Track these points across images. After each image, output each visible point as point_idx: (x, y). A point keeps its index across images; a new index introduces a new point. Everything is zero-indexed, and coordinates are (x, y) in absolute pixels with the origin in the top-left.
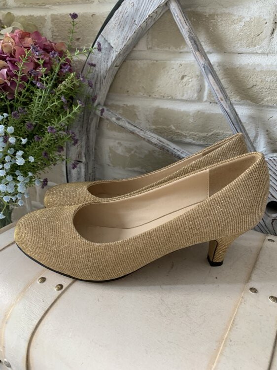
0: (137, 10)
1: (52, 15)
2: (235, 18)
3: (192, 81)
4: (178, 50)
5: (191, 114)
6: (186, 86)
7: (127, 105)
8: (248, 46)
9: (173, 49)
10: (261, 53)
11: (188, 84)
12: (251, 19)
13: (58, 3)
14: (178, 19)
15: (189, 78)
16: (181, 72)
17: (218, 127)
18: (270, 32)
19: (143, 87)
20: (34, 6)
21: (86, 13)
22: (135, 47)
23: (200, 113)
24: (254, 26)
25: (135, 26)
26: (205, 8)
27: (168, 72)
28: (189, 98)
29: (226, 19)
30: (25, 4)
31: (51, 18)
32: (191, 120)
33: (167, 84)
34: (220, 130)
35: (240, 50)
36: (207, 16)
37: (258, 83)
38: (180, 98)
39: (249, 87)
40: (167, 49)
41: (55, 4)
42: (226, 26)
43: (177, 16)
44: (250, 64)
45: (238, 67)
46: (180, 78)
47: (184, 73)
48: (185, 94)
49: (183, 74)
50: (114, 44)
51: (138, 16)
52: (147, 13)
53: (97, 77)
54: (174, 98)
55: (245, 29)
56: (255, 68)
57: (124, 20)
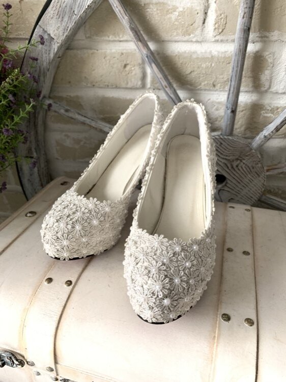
2: (169, 8)
3: (134, 69)
4: (118, 39)
6: (130, 75)
7: (70, 96)
8: (184, 35)
9: (112, 38)
10: (195, 42)
11: (132, 73)
12: (184, 9)
14: (117, 9)
15: (131, 66)
16: (123, 61)
18: (202, 22)
22: (75, 36)
24: (187, 16)
25: (75, 16)
27: (110, 61)
28: (134, 86)
29: (161, 8)
35: (177, 38)
36: (143, 5)
37: (196, 69)
38: (124, 86)
39: (188, 72)
40: (107, 38)
42: (162, 15)
43: (117, 7)
44: (187, 52)
45: (176, 55)
46: (123, 67)
47: (127, 61)
48: (130, 83)
49: (125, 63)
50: (55, 35)
51: (77, 6)
52: (86, 3)
53: (40, 69)
54: (118, 86)
55: (180, 19)
56: (191, 56)
57: (63, 10)
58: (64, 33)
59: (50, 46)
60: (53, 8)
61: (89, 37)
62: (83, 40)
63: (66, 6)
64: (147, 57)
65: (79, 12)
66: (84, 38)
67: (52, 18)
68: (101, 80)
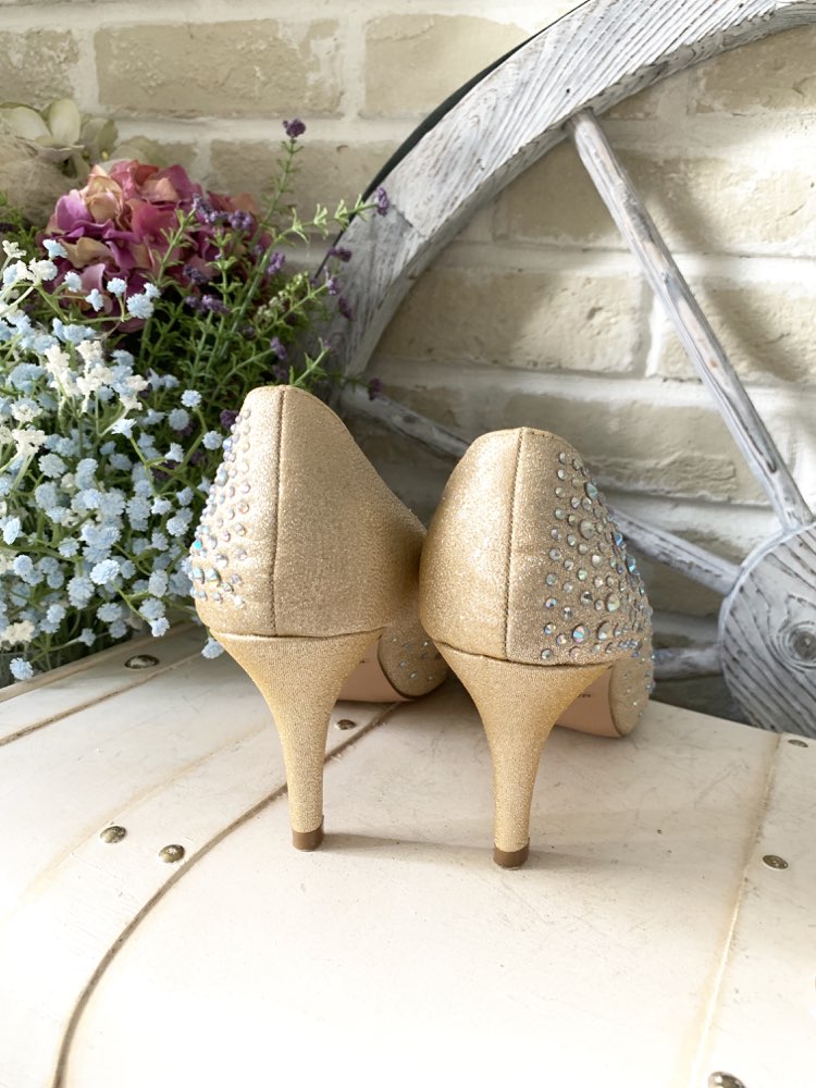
0: (487, 134)
1: (214, 142)
2: (732, 171)
3: (616, 323)
4: (582, 243)
5: (613, 409)
6: (598, 338)
7: (424, 388)
8: (768, 238)
9: (566, 239)
10: (800, 257)
11: (608, 331)
12: (773, 174)
13: (238, 112)
14: (597, 161)
15: (610, 314)
16: (589, 300)
17: (689, 442)
19: (477, 339)
20: (160, 116)
21: (320, 141)
22: (459, 233)
23: (637, 405)
24: (782, 191)
25: (480, 171)
26: (654, 145)
27: (551, 299)
28: (609, 368)
29: (708, 172)
30: (132, 109)
31: (212, 149)
32: (613, 425)
33: (546, 331)
34: (693, 449)
35: (746, 247)
36: (661, 164)
37: (795, 328)
38: (580, 365)
39: (771, 338)
40: (550, 240)
41: (226, 115)
42: (709, 189)
43: (597, 155)
44: (773, 282)
45: (742, 290)
46: (585, 315)
47: (597, 302)
48: (599, 358)
49: (593, 304)
50: (416, 217)
51: (490, 148)
52: (515, 142)
53: (358, 302)
54: (564, 366)
55: (758, 198)
56: (784, 292)
57: (451, 156)
58: (443, 211)
59: (397, 243)
60: (424, 151)
61: (504, 237)
62: (485, 243)
63: (460, 148)
64: (667, 281)
65: (493, 162)
66: (488, 237)
67: (418, 174)
68: (520, 348)
